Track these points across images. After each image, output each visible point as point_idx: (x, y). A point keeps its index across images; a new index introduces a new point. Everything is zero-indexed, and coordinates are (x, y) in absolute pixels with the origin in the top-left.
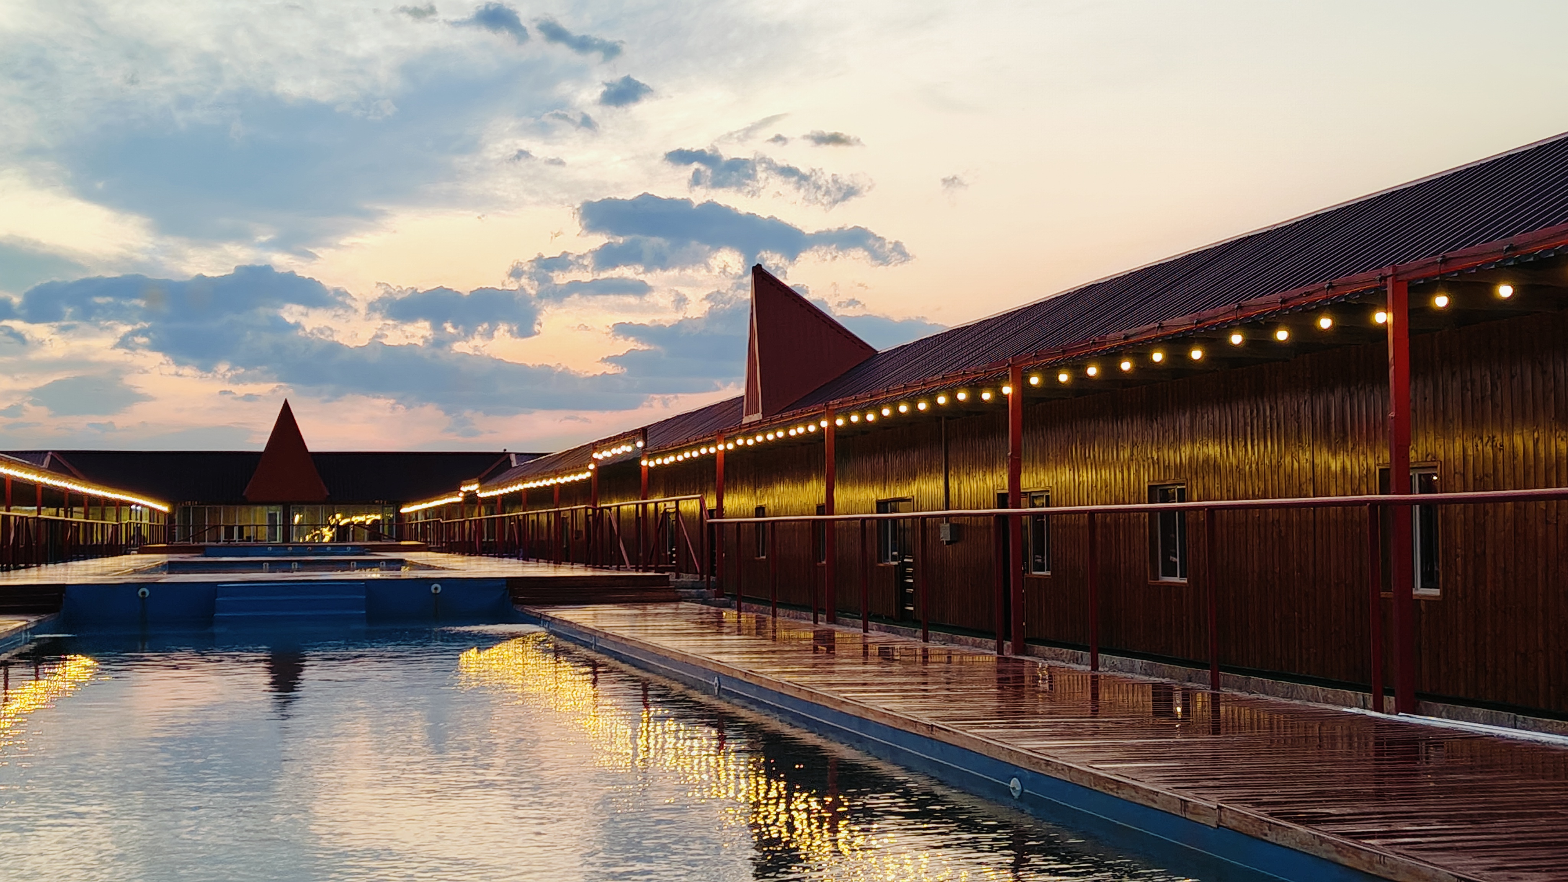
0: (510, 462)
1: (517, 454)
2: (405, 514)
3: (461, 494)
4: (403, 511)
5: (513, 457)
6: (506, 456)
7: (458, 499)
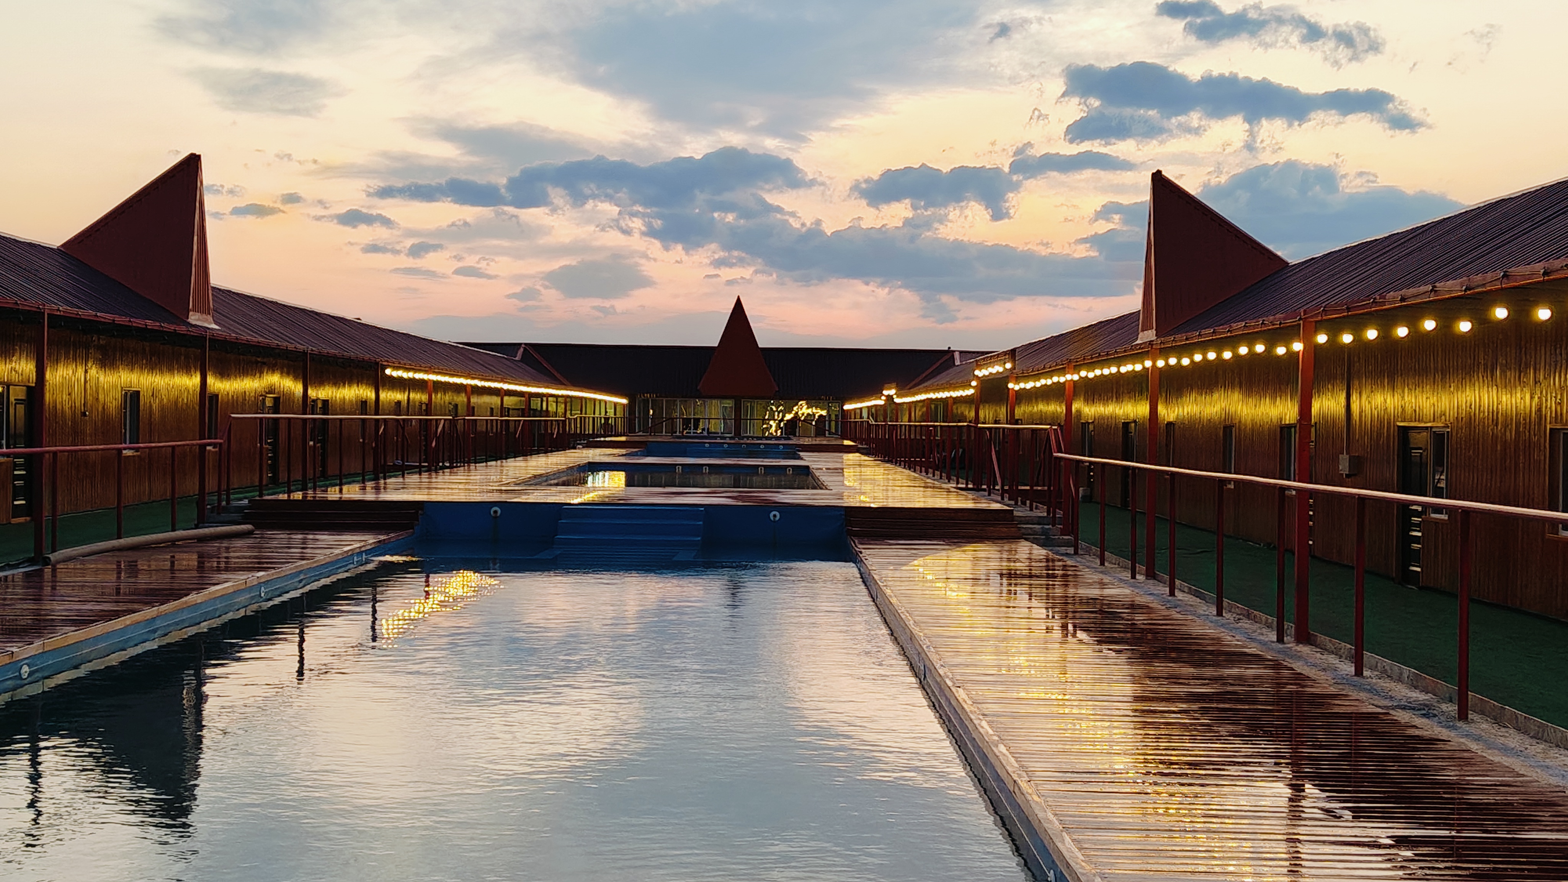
0: (953, 359)
1: (961, 352)
2: (848, 410)
3: (883, 398)
4: (847, 407)
5: (957, 355)
6: (950, 354)
7: (881, 402)
